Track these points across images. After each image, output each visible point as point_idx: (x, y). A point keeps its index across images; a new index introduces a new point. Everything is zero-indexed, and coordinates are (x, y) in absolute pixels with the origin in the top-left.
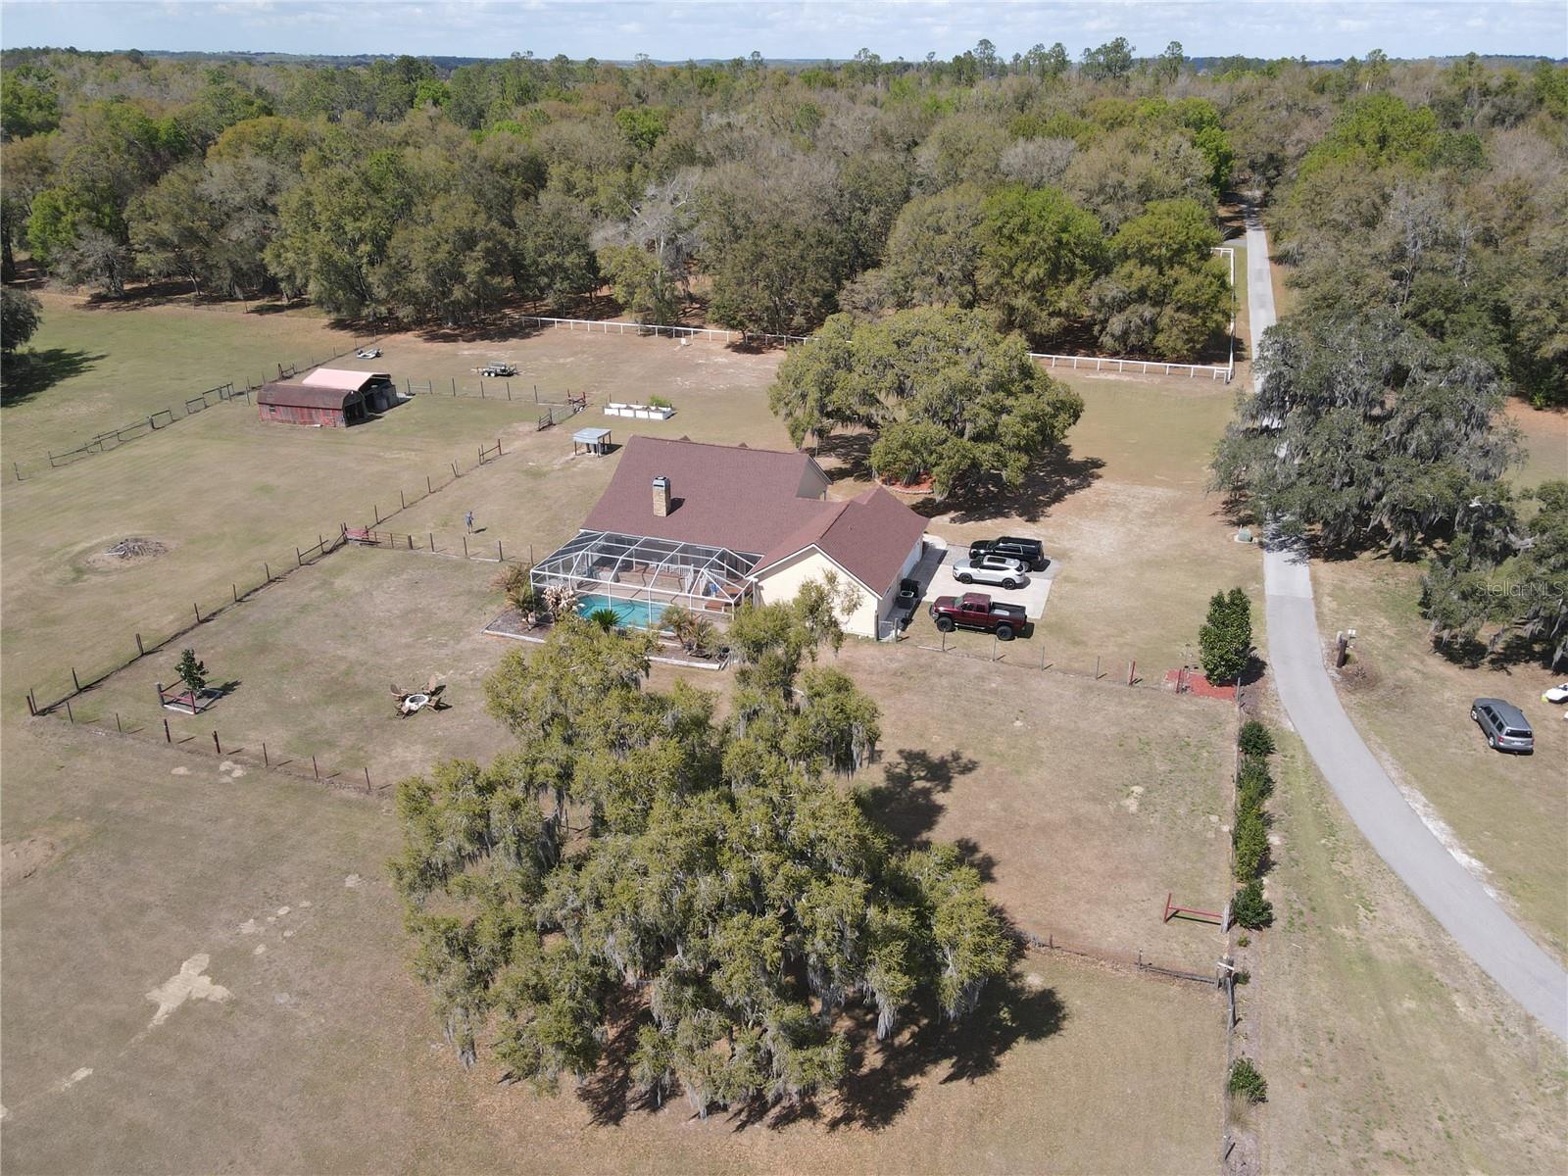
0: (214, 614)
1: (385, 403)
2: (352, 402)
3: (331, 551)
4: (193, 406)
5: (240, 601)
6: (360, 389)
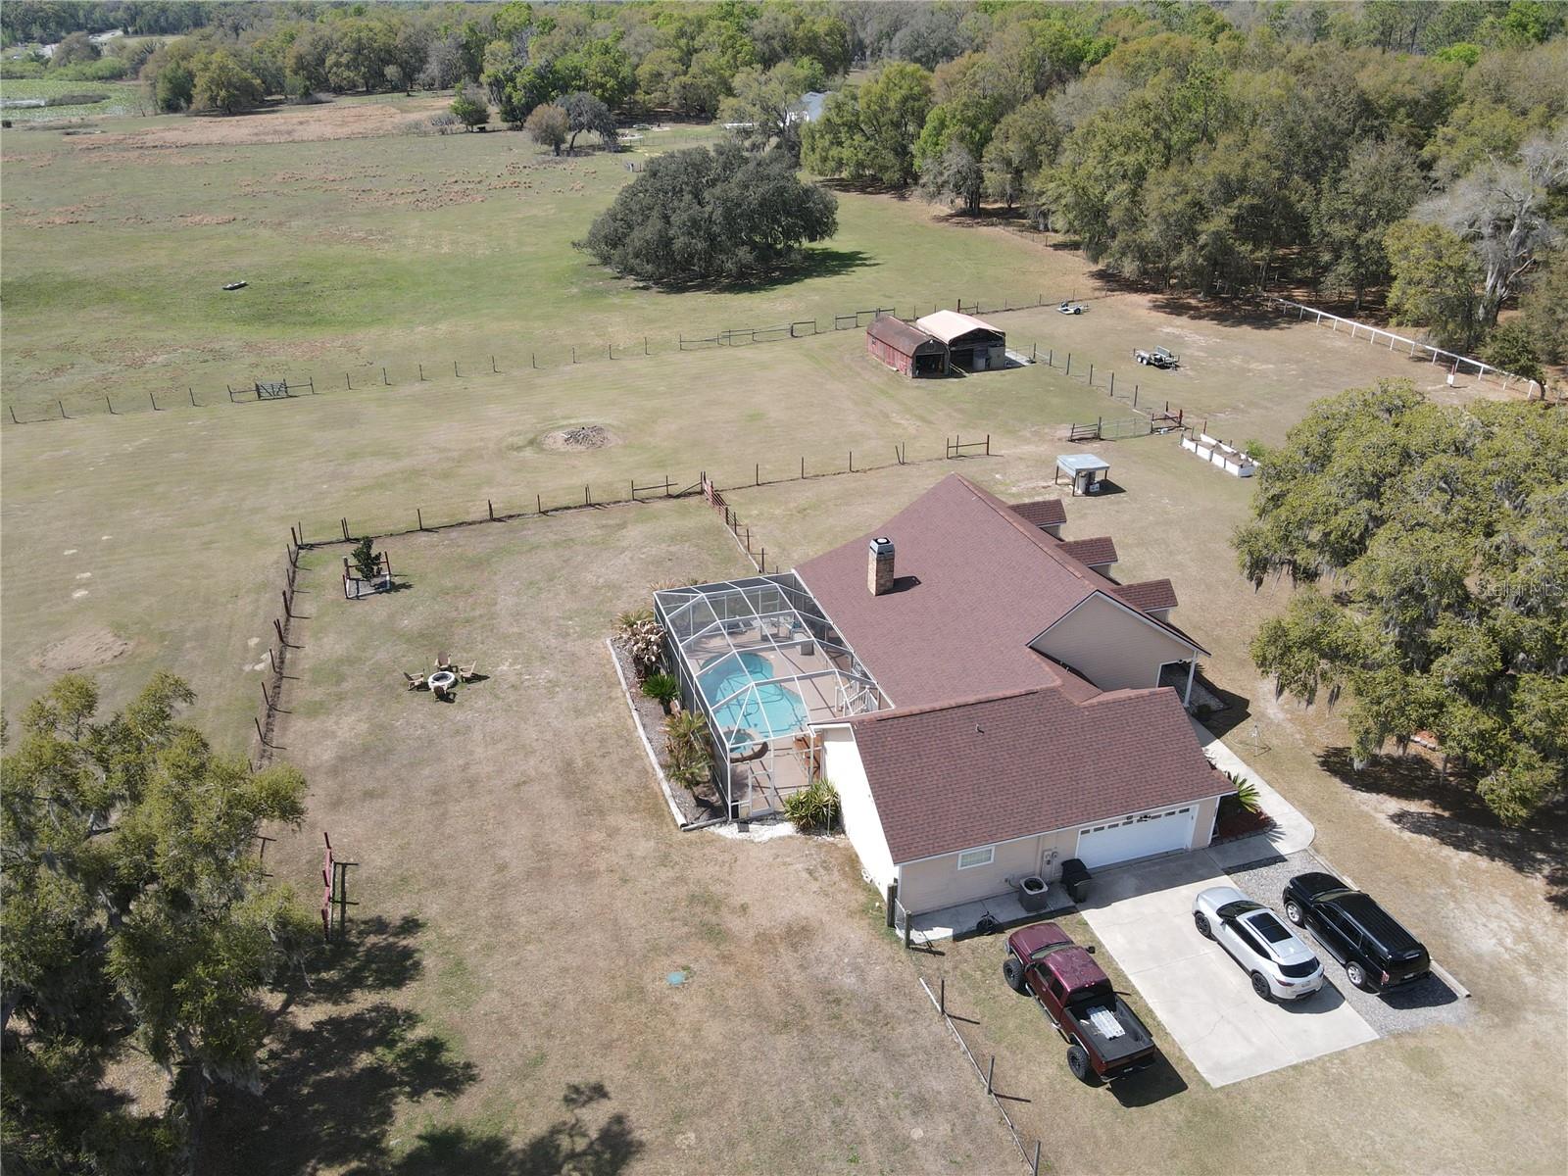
0: (511, 517)
1: (981, 363)
2: (928, 352)
3: (678, 496)
4: (842, 323)
5: (545, 513)
6: (955, 342)
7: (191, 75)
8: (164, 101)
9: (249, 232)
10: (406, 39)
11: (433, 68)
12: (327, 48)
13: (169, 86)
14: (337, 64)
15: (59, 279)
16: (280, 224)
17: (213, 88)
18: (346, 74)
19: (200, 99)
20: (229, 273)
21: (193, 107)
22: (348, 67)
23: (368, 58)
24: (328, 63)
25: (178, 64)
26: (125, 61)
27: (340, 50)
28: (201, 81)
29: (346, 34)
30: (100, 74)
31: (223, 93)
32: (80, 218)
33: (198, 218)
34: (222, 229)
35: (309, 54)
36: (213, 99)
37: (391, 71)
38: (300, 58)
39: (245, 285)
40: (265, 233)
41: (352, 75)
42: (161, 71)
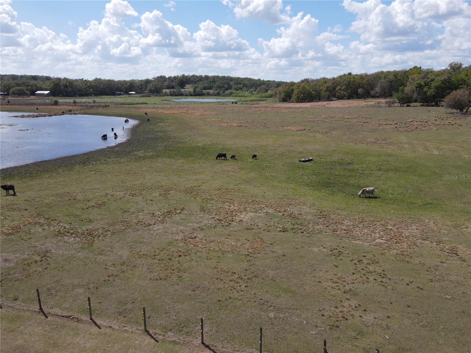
7: (293, 90)
8: (283, 98)
9: (311, 135)
10: (368, 81)
11: (378, 89)
12: (338, 85)
13: (285, 94)
14: (340, 89)
15: (220, 147)
16: (326, 132)
17: (299, 94)
18: (343, 92)
19: (294, 96)
20: (302, 153)
21: (291, 100)
22: (344, 90)
23: (352, 87)
24: (337, 89)
25: (289, 87)
26: (274, 93)
27: (342, 85)
28: (295, 92)
29: (345, 80)
30: (266, 96)
31: (302, 95)
32: (242, 125)
33: (289, 128)
34: (299, 132)
35: (331, 86)
36: (298, 97)
37: (360, 91)
38: (328, 87)
39: (311, 160)
40: (319, 136)
41: (344, 93)
42: (284, 90)
